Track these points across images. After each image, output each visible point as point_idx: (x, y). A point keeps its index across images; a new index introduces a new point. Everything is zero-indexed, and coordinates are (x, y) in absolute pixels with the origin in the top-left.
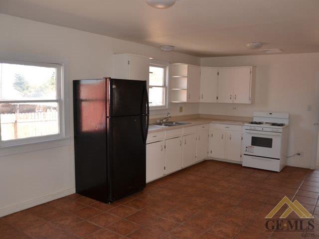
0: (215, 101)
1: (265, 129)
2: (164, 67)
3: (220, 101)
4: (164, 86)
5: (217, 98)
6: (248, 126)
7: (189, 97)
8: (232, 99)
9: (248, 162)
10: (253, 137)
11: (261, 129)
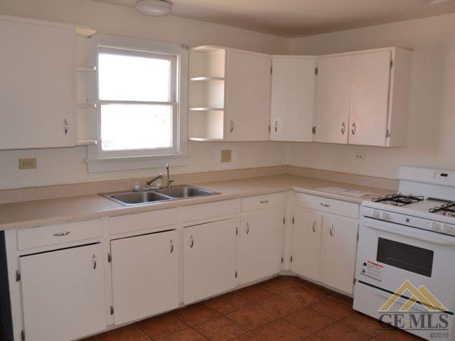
0: (308, 138)
1: (413, 222)
2: (172, 58)
3: (319, 138)
4: (172, 102)
5: (314, 130)
6: (370, 206)
7: (229, 127)
8: (346, 133)
9: (365, 302)
10: (380, 239)
11: (402, 220)
